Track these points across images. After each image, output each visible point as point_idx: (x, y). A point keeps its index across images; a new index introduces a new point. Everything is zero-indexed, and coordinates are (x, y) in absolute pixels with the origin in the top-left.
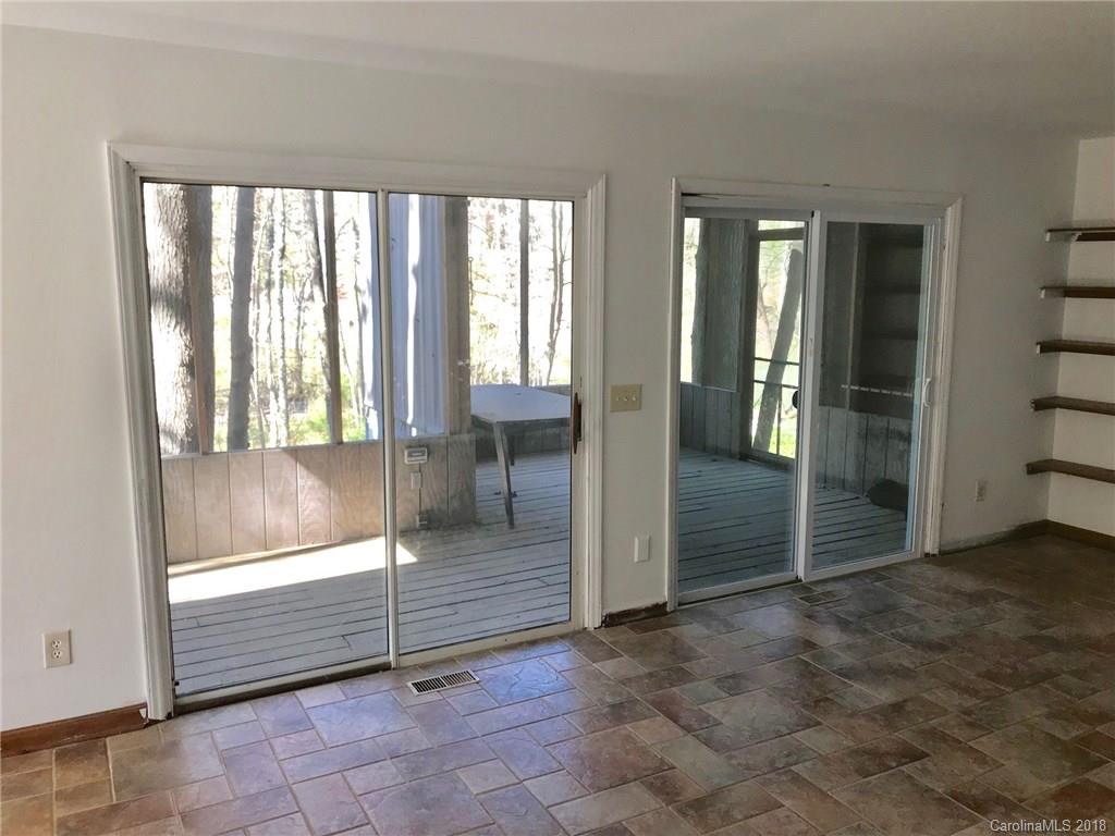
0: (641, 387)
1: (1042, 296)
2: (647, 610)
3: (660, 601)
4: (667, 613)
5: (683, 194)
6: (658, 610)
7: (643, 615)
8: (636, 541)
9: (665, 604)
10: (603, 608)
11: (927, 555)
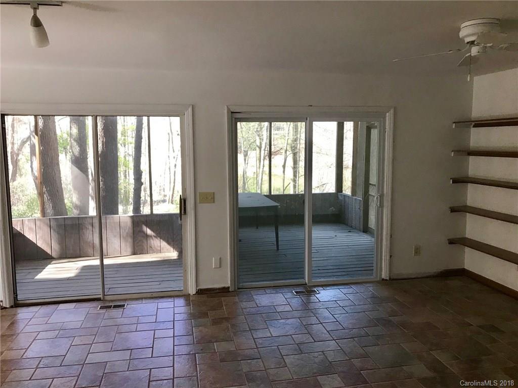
0: (214, 193)
1: (452, 155)
2: (219, 289)
3: (227, 286)
4: (229, 292)
5: (232, 113)
6: (225, 290)
7: (217, 291)
8: (213, 258)
9: (229, 288)
10: (197, 287)
11: (383, 279)
